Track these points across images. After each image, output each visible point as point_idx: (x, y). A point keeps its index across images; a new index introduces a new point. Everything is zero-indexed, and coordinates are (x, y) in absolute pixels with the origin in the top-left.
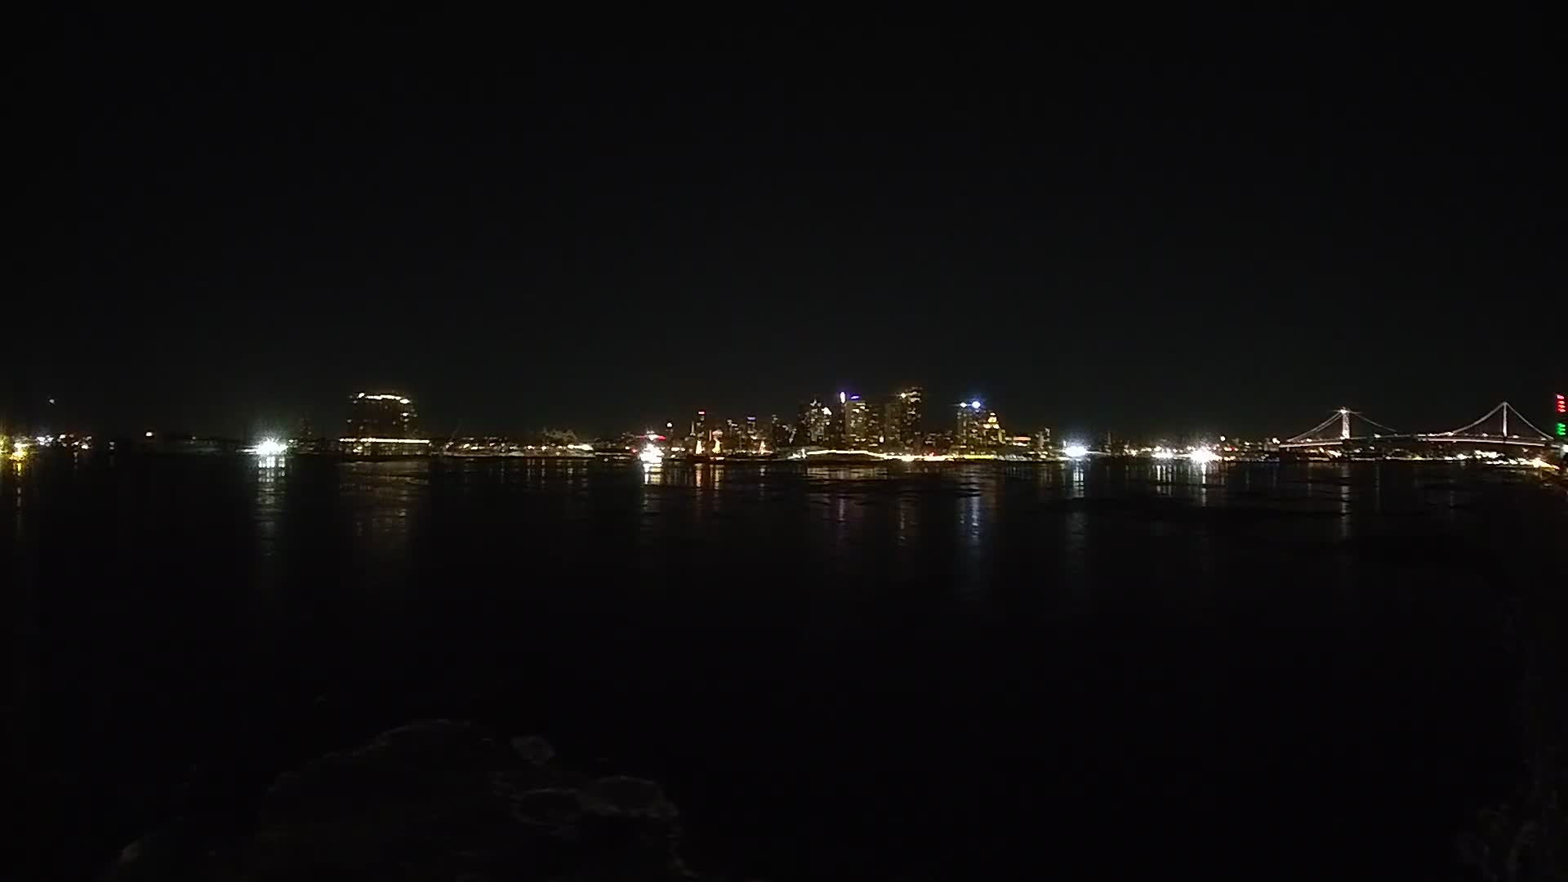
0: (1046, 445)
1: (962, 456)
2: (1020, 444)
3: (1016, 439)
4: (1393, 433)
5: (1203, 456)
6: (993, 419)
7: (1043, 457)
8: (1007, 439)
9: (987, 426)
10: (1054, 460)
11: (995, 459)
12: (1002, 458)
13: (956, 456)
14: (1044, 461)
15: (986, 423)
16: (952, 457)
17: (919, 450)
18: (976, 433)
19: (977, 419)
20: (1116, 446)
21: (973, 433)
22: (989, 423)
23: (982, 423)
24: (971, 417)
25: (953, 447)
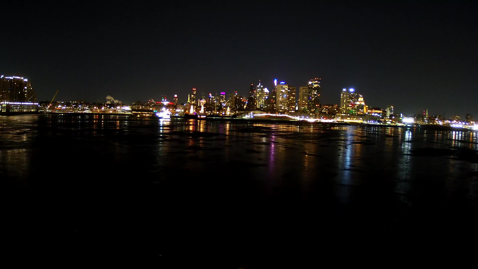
0: (391, 116)
1: (342, 120)
2: (376, 115)
3: (373, 111)
6: (361, 99)
7: (389, 123)
8: (369, 111)
9: (358, 103)
10: (395, 125)
11: (362, 123)
12: (365, 122)
13: (339, 119)
14: (389, 126)
15: (357, 101)
16: (336, 120)
17: (318, 115)
18: (351, 107)
19: (352, 99)
20: (431, 119)
21: (349, 107)
22: (359, 101)
23: (355, 101)
24: (348, 97)
25: (337, 114)
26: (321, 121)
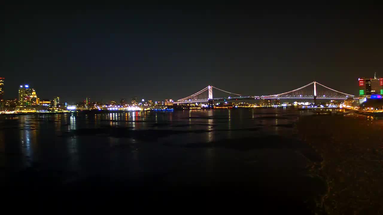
0: (58, 105)
1: (21, 111)
2: (46, 105)
3: (44, 102)
4: (240, 96)
5: (133, 109)
6: (34, 93)
7: (56, 110)
8: (40, 102)
9: (32, 97)
10: (61, 112)
11: (35, 112)
12: (38, 112)
13: (18, 111)
14: (57, 113)
15: (31, 95)
16: (16, 112)
17: (2, 109)
18: (27, 100)
19: (27, 93)
20: (90, 105)
21: (25, 100)
22: (32, 95)
23: (29, 95)
24: (24, 92)
25: (17, 107)
26: (6, 113)
